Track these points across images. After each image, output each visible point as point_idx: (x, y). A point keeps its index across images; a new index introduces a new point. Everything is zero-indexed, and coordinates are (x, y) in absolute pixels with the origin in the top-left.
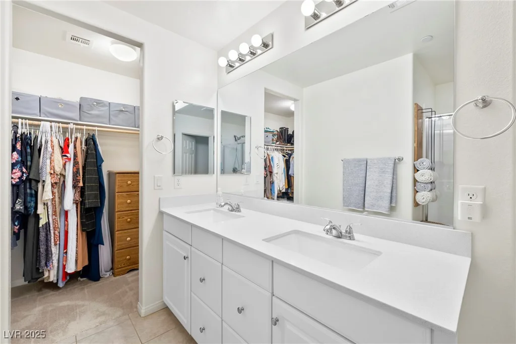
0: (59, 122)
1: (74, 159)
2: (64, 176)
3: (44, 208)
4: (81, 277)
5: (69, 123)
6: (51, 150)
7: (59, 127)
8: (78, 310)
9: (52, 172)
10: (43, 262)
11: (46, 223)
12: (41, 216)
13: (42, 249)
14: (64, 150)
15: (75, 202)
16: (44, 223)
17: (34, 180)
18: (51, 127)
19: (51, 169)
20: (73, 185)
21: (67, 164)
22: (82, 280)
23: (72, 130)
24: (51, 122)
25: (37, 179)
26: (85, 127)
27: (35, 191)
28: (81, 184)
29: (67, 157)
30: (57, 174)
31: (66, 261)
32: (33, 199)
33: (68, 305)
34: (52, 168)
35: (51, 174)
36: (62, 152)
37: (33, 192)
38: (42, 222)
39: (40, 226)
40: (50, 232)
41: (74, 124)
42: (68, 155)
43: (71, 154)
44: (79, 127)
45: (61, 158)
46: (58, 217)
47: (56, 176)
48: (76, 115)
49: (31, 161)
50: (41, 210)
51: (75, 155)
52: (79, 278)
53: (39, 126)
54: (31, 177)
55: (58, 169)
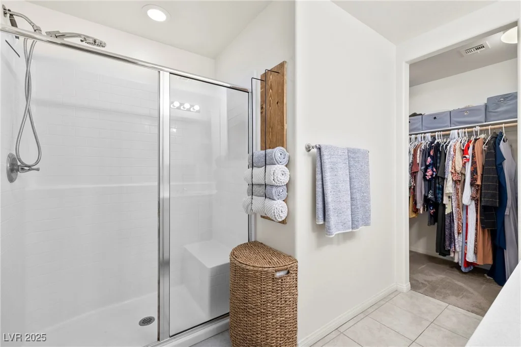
0: (465, 128)
1: (472, 159)
2: (465, 175)
3: (449, 201)
4: (488, 275)
5: (475, 127)
6: (453, 153)
7: (465, 133)
8: (464, 293)
9: (453, 171)
10: (447, 243)
11: (450, 213)
12: (446, 206)
13: (447, 232)
14: (464, 152)
15: (473, 198)
16: (449, 212)
17: (441, 177)
18: (458, 134)
19: (452, 169)
20: (471, 183)
21: (467, 164)
22: (488, 277)
23: (476, 132)
24: (458, 129)
25: (443, 177)
26: (489, 127)
27: (442, 186)
28: (479, 182)
29: (466, 157)
30: (458, 173)
31: (466, 250)
32: (441, 192)
33: (460, 286)
34: (454, 168)
35: (452, 173)
36: (463, 154)
37: (441, 186)
38: (448, 211)
39: (446, 213)
40: (453, 221)
41: (480, 126)
42: (467, 156)
43: (469, 156)
44: (484, 128)
45: (461, 159)
46: (461, 210)
47: (457, 175)
48: (481, 117)
49: (440, 163)
50: (446, 200)
51: (473, 156)
52: (486, 275)
53: (449, 134)
54: (438, 175)
55: (458, 169)
